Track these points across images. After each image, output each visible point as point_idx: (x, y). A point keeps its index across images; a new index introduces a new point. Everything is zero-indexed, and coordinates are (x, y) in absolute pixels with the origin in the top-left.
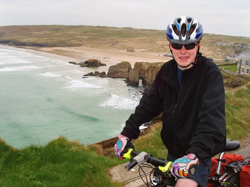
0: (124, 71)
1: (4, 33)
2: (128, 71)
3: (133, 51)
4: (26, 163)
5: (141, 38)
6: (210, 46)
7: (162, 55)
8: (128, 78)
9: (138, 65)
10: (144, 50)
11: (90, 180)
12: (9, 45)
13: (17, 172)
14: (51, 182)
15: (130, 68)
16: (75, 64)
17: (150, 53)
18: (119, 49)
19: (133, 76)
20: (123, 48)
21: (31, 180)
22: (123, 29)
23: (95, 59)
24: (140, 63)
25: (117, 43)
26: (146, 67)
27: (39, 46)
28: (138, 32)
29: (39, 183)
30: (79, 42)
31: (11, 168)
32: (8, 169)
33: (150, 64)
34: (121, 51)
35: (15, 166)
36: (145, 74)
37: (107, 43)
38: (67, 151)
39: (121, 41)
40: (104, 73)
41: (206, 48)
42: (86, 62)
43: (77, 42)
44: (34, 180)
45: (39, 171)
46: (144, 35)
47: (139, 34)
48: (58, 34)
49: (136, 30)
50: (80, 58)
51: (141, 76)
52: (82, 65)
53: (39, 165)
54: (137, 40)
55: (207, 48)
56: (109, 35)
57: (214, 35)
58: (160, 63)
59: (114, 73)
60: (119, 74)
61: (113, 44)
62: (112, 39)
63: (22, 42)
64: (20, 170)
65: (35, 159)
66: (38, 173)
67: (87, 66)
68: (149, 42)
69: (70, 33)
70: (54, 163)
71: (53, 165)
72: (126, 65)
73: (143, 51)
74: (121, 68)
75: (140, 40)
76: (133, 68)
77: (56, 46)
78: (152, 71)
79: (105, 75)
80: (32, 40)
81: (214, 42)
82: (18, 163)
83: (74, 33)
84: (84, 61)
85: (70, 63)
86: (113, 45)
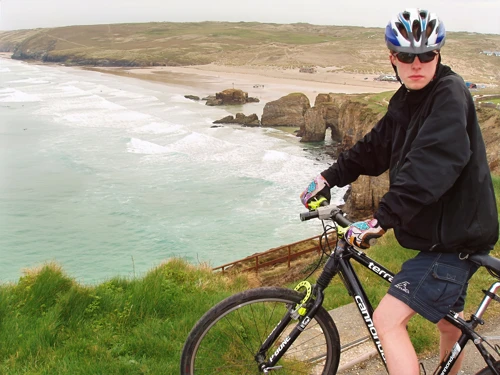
0: (294, 111)
1: (55, 42)
2: (304, 112)
3: (311, 71)
4: (104, 316)
5: (328, 44)
6: (470, 57)
7: (371, 77)
8: (303, 127)
9: (323, 99)
10: (334, 68)
11: (239, 356)
12: (67, 65)
13: (86, 336)
14: (158, 361)
15: (306, 107)
16: (197, 99)
17: (347, 75)
18: (285, 68)
19: (313, 121)
20: (293, 64)
21: (115, 356)
22: (292, 27)
23: (236, 88)
24: (328, 95)
25: (280, 55)
26: (340, 103)
27: (124, 65)
28: (322, 31)
29: (133, 361)
30: (204, 56)
31: (74, 328)
32: (69, 330)
33: (347, 96)
34: (288, 71)
35: (82, 323)
36: (338, 117)
37: (260, 57)
38: (187, 291)
39: (288, 51)
40: (255, 117)
41: (461, 61)
42: (219, 96)
43: (200, 56)
44: (123, 354)
45: (133, 335)
46: (335, 37)
47: (324, 35)
48: (162, 40)
49: (317, 29)
50: (207, 86)
51: (329, 121)
52: (210, 102)
53: (131, 323)
54: (321, 48)
55: (464, 63)
56: (263, 39)
57: (478, 35)
58: (367, 95)
59: (274, 118)
60: (286, 117)
61: (273, 58)
62: (269, 49)
63: (92, 59)
64: (93, 333)
65: (122, 307)
66: (132, 340)
67: (221, 104)
68: (345, 52)
69: (185, 37)
70: (162, 316)
71: (160, 321)
72: (298, 99)
73: (333, 71)
74: (290, 106)
75: (327, 48)
76: (312, 105)
77: (158, 65)
78: (352, 111)
79: (256, 122)
80: (110, 53)
81: (478, 50)
82: (88, 316)
83: (193, 36)
84: (213, 93)
85: (186, 97)
86: (271, 59)
